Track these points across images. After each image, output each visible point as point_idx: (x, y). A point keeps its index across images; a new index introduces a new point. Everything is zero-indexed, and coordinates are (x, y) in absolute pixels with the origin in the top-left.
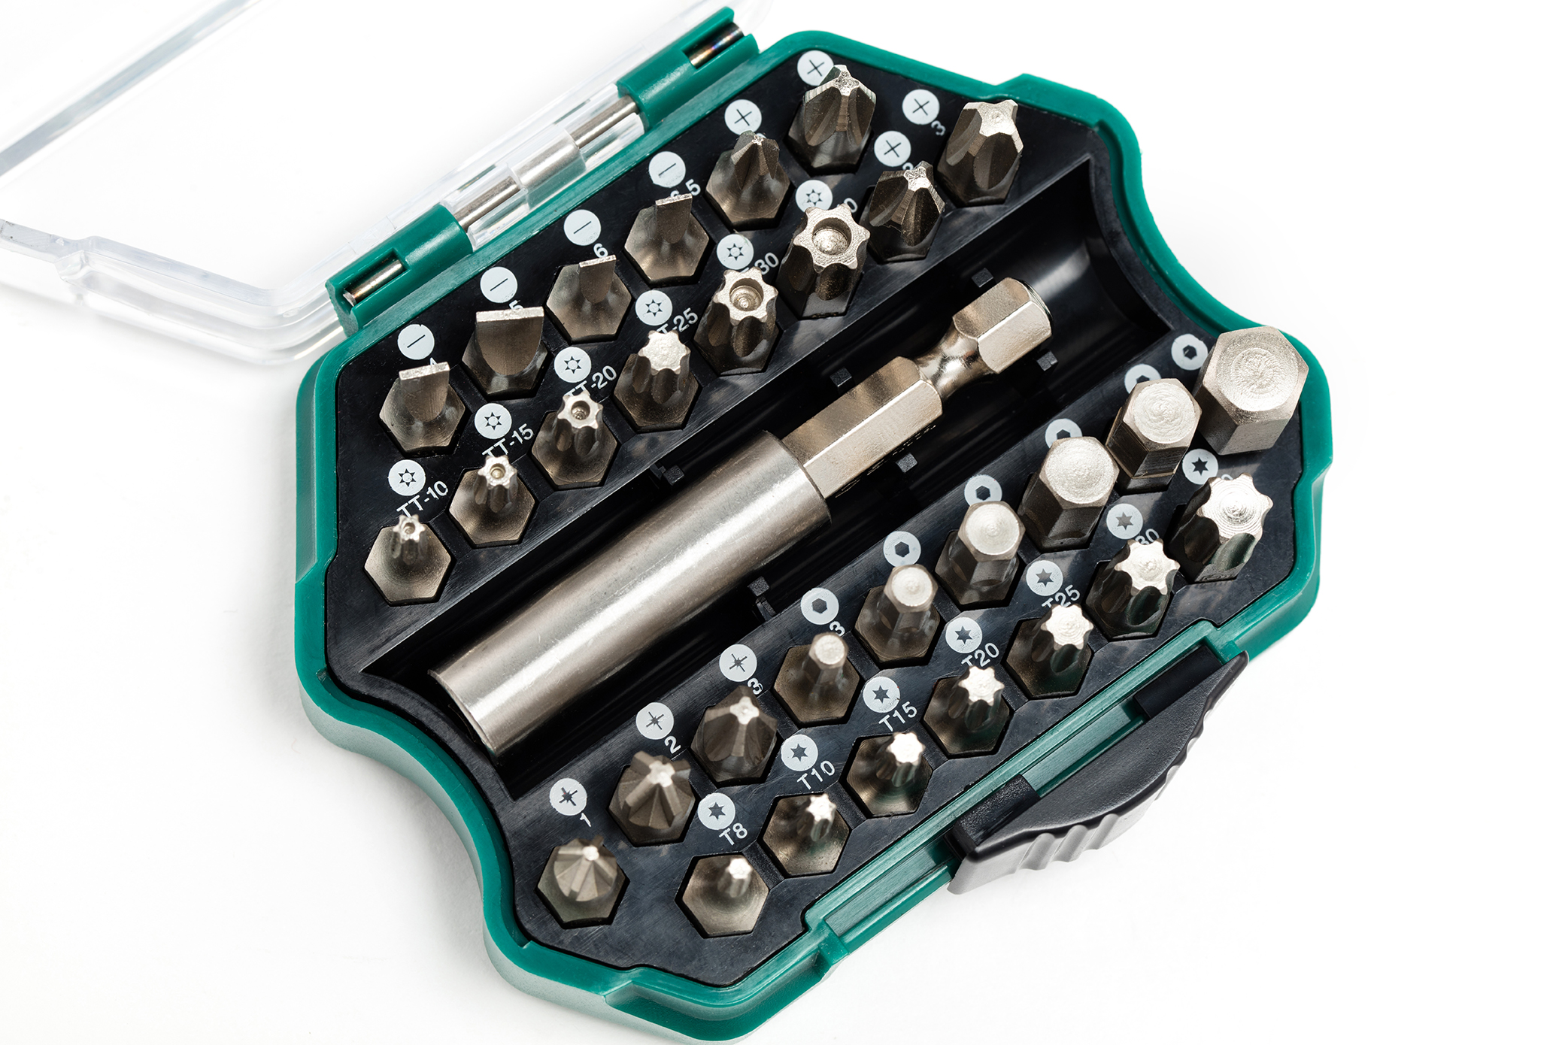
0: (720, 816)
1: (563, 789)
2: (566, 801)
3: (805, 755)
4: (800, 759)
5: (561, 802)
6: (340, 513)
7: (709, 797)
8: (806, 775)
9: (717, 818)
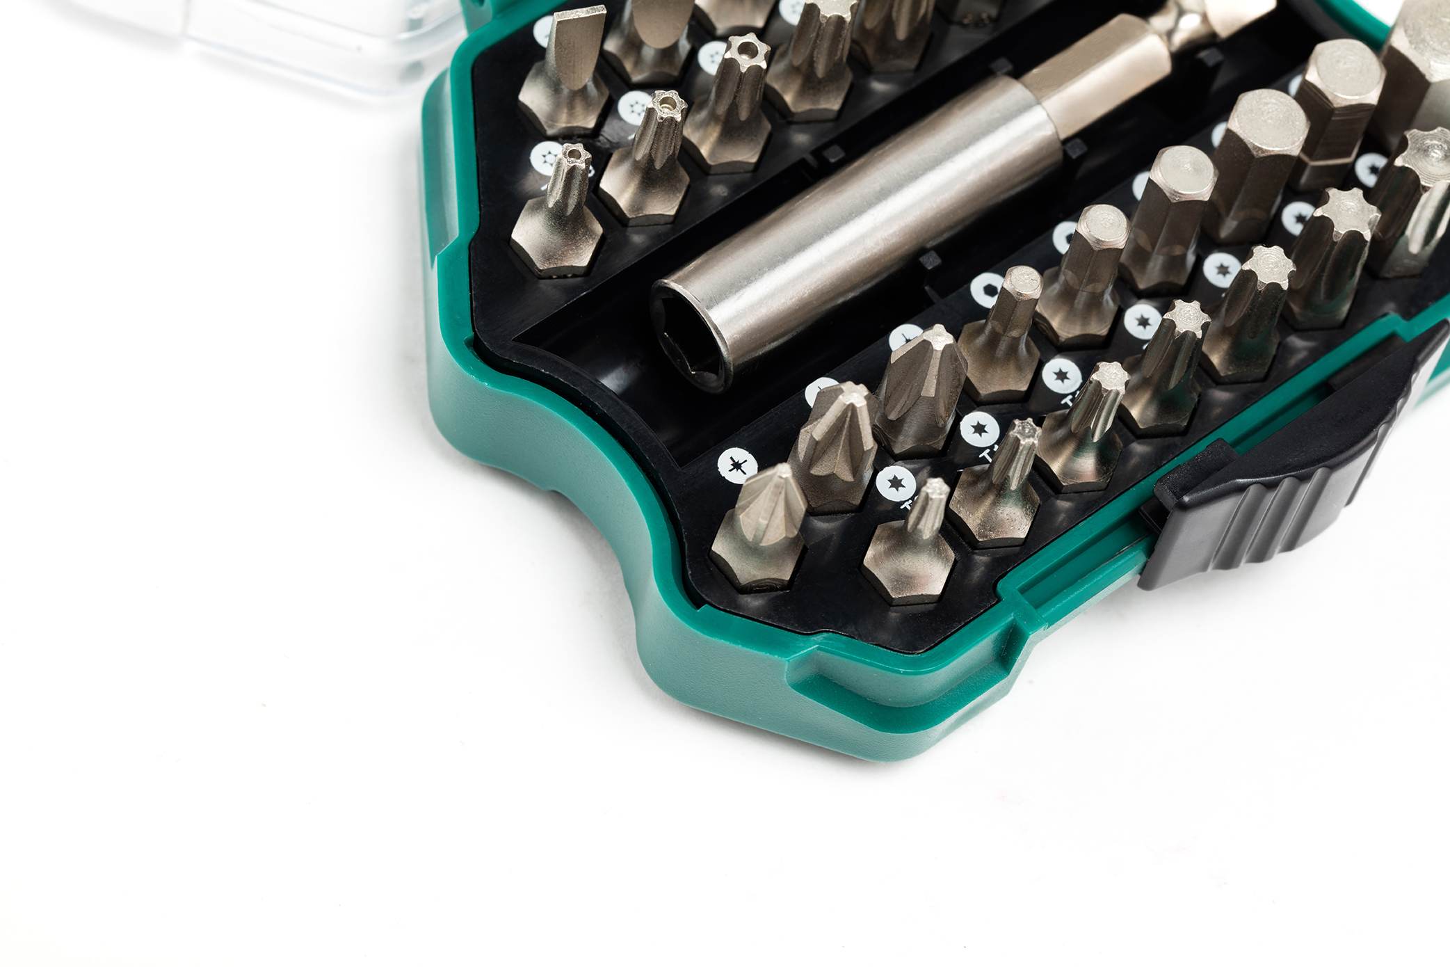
0: (900, 488)
1: (732, 458)
2: (735, 470)
3: (986, 432)
4: (981, 435)
5: (730, 471)
6: (481, 190)
7: (886, 469)
8: (988, 451)
9: (897, 490)
